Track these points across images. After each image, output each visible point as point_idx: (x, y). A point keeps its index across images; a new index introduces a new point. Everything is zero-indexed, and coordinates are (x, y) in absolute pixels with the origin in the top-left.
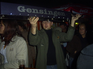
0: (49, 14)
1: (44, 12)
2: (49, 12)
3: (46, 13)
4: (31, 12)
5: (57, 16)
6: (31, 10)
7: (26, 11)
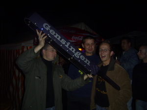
0: (71, 49)
1: (66, 44)
2: (72, 48)
3: (67, 46)
4: (53, 34)
5: (78, 57)
6: (54, 33)
7: (49, 30)
